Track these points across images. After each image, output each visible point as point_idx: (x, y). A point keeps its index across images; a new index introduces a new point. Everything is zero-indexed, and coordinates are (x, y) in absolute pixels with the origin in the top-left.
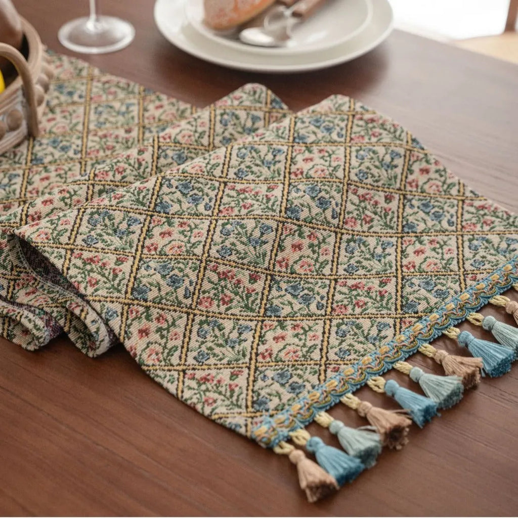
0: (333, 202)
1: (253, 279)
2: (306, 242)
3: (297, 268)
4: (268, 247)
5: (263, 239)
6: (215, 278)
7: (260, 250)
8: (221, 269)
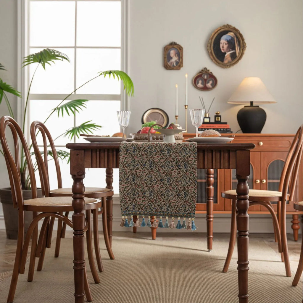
0: (170, 182)
1: (146, 186)
2: (160, 186)
3: (155, 189)
4: (153, 183)
5: (153, 181)
6: (140, 183)
7: (151, 183)
8: (143, 182)
